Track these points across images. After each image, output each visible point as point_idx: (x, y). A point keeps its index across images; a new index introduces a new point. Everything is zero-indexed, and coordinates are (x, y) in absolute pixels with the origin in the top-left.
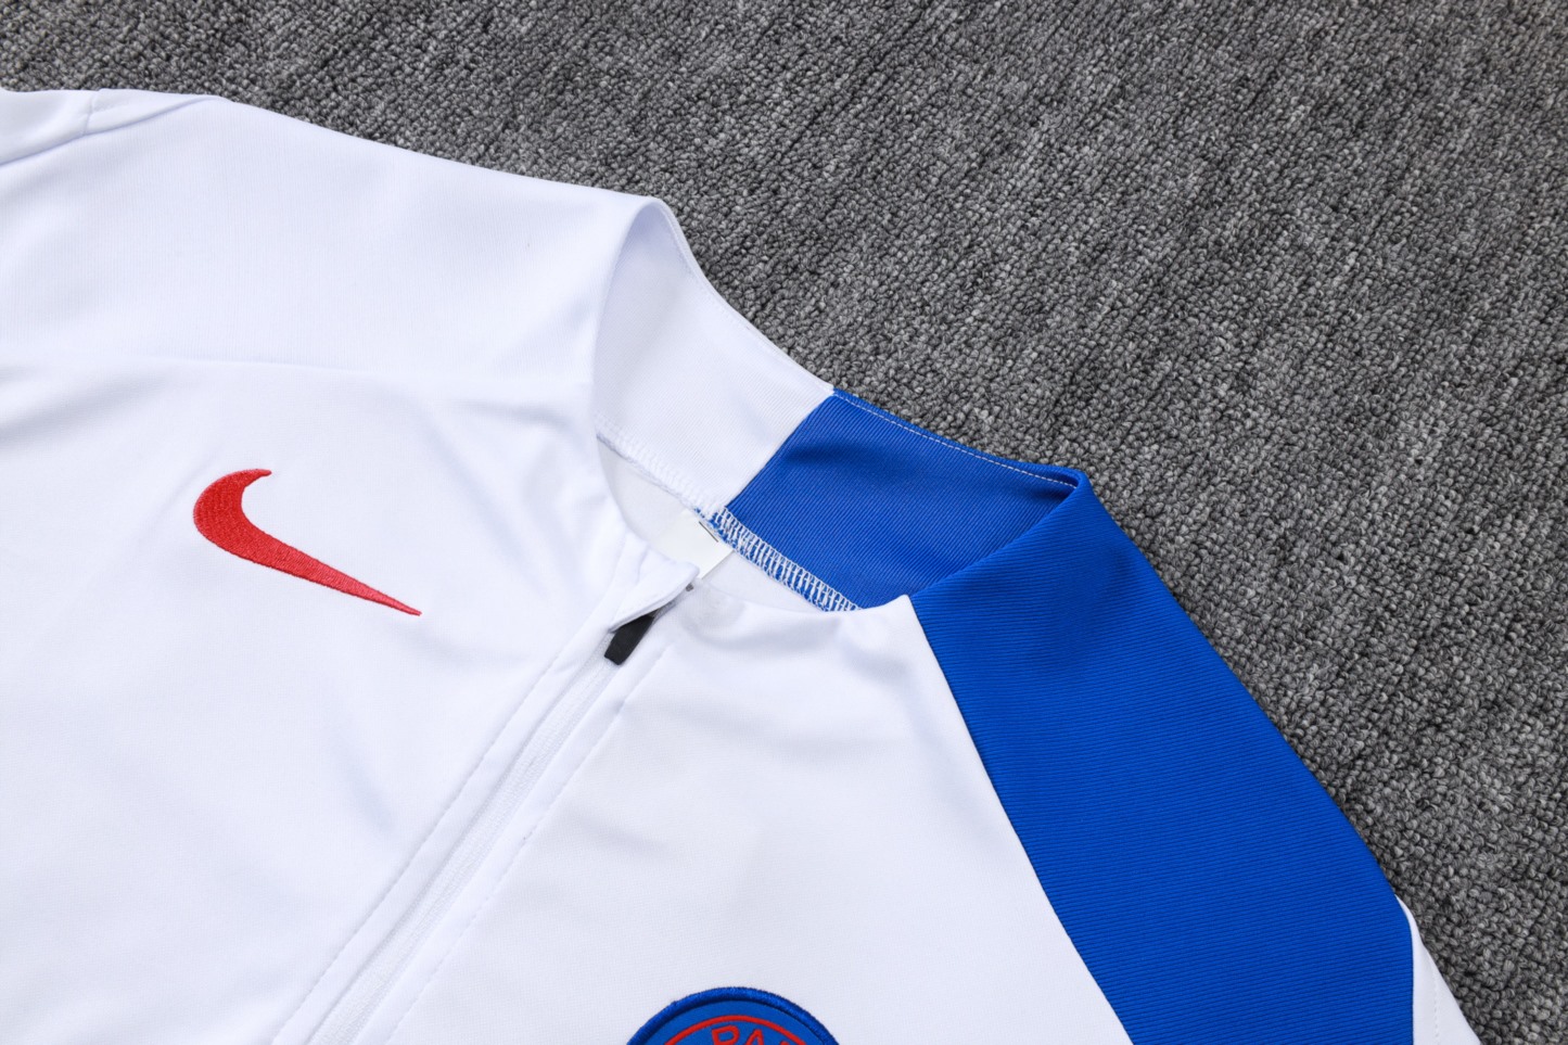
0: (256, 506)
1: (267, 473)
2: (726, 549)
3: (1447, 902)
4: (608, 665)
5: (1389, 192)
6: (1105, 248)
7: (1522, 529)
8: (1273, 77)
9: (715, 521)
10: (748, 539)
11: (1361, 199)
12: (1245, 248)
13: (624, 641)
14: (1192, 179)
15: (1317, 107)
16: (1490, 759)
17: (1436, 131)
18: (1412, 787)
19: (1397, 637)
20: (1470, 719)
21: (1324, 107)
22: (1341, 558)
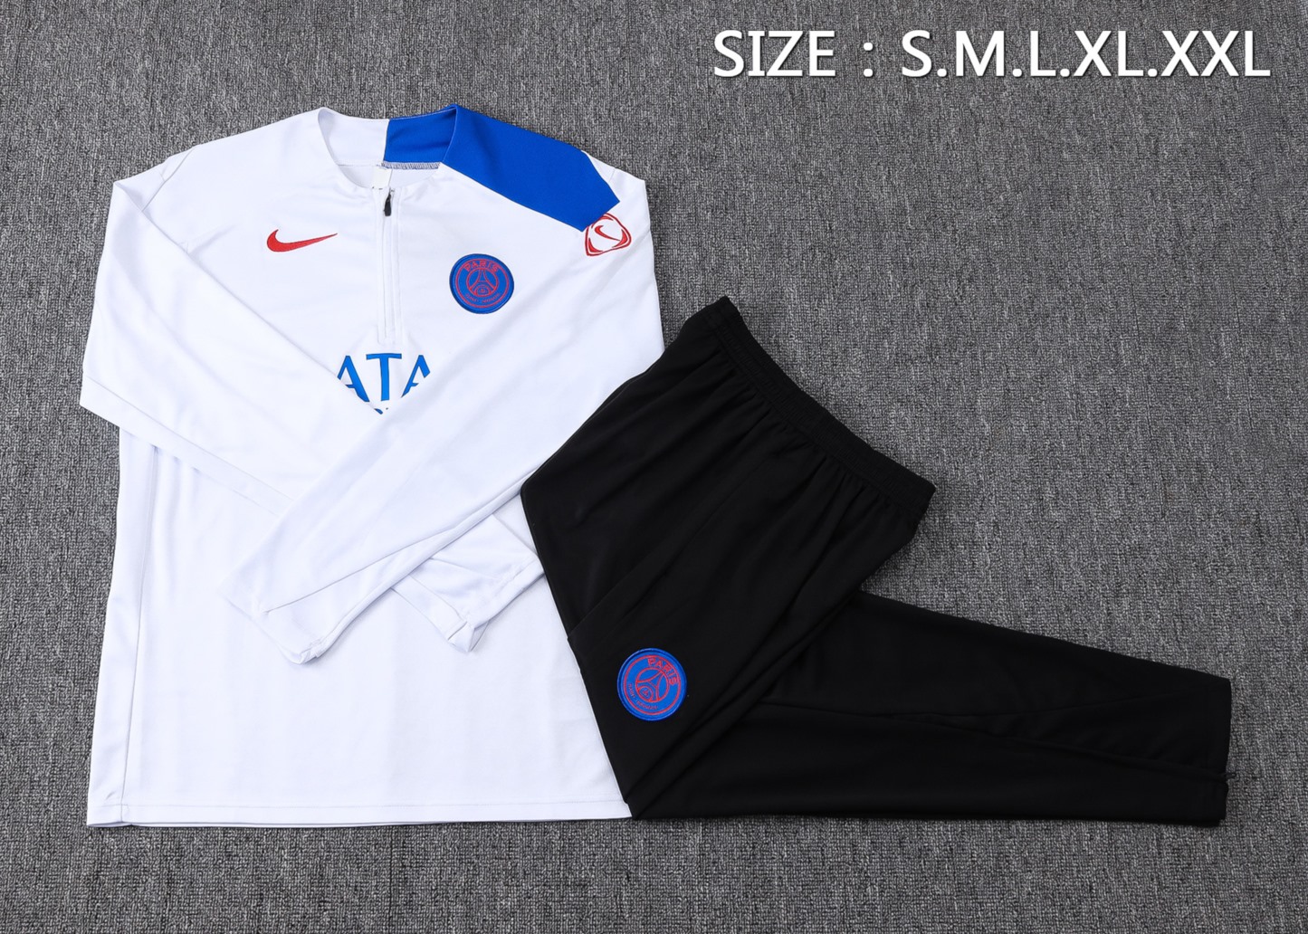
0: (280, 238)
1: (276, 231)
2: (390, 170)
3: (860, 405)
4: (388, 217)
5: (744, 225)
6: (686, 289)
7: (827, 302)
8: (696, 208)
9: (383, 165)
10: (393, 164)
11: (739, 233)
12: (720, 266)
13: (388, 211)
14: (695, 254)
15: (712, 211)
16: (851, 365)
17: (746, 198)
18: (838, 383)
19: (815, 348)
20: (841, 358)
21: (714, 209)
22: (791, 337)
